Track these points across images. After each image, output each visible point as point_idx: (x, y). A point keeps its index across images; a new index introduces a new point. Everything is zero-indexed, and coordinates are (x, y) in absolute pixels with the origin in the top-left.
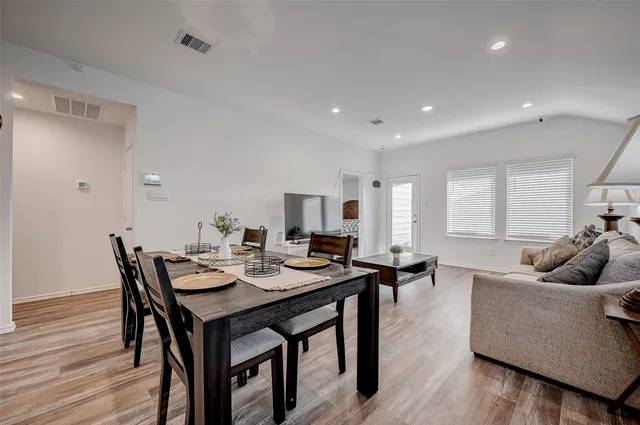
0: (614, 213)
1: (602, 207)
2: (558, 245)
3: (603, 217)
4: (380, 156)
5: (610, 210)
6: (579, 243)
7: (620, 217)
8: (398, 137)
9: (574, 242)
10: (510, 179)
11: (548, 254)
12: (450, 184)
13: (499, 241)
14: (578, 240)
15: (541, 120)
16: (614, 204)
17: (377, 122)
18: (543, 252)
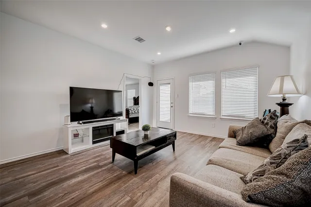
0: (286, 102)
1: (279, 98)
2: (252, 125)
3: (279, 104)
4: (153, 67)
5: (284, 100)
6: (267, 124)
7: (291, 104)
8: (159, 54)
9: (263, 122)
10: (223, 81)
11: (245, 132)
12: (190, 84)
13: (217, 118)
14: (266, 121)
15: (240, 44)
16: (287, 96)
17: (140, 40)
18: (243, 129)
